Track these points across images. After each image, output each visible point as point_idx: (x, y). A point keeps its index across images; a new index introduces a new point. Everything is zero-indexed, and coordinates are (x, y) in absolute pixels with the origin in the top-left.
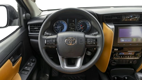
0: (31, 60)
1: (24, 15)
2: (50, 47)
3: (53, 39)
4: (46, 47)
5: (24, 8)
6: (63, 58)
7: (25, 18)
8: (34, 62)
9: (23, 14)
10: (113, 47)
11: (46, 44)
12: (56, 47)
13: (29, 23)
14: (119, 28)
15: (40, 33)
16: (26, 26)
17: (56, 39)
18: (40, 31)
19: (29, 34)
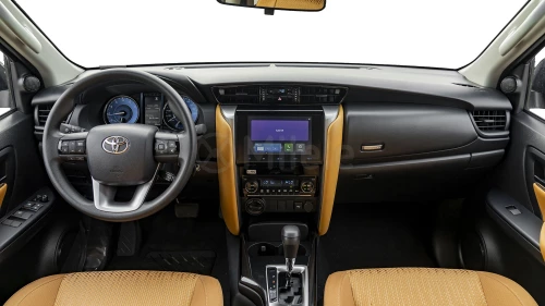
0: (39, 196)
1: (21, 81)
2: (71, 157)
3: (77, 140)
4: (62, 158)
5: (21, 62)
6: (104, 186)
7: (23, 89)
8: (46, 201)
9: (19, 77)
10: (239, 165)
11: (60, 152)
12: (86, 160)
13: (35, 101)
14: (250, 117)
15: (45, 128)
16: (30, 108)
17: (84, 140)
18: (47, 122)
19: (35, 130)
